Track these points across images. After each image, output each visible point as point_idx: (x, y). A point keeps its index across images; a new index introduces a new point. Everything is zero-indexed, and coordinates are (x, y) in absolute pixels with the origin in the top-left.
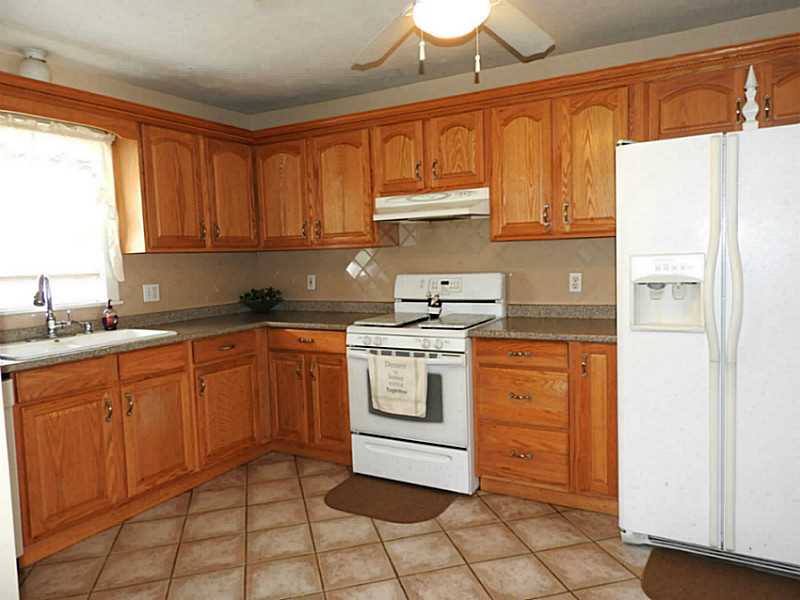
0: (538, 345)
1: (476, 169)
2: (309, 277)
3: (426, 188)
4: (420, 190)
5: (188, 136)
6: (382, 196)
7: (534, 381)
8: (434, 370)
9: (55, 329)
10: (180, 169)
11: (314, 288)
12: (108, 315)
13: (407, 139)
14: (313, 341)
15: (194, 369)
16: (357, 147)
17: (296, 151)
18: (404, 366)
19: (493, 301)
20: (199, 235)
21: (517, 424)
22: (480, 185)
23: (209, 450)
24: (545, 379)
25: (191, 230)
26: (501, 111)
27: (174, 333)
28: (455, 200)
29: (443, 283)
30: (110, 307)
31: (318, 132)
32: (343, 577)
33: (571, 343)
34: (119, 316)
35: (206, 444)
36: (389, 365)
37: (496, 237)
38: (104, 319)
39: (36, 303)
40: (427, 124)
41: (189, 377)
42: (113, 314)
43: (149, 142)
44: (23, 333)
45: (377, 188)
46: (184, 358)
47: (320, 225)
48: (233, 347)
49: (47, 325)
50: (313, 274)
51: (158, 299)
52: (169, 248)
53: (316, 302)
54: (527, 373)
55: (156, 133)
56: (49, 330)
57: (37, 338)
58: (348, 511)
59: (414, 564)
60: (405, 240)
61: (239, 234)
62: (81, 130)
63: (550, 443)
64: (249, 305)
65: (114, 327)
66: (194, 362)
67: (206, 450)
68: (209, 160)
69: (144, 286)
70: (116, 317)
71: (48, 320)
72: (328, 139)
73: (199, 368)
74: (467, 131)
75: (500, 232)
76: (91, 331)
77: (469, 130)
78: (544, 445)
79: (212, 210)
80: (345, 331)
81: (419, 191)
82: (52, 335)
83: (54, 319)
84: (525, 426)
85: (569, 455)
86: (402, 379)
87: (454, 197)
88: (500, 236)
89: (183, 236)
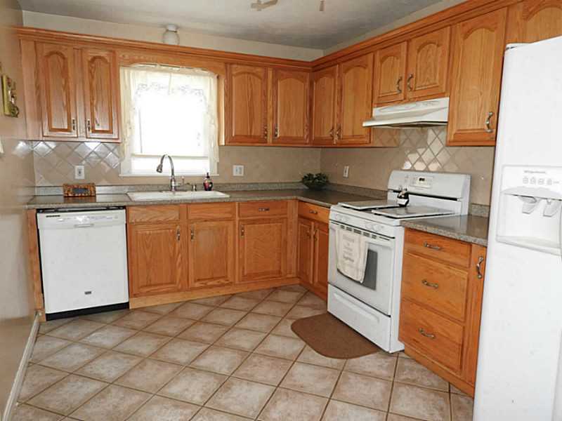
0: (446, 241)
1: (439, 81)
2: (345, 167)
3: (405, 99)
4: (402, 101)
5: (259, 70)
6: (377, 107)
7: (442, 273)
8: (373, 248)
9: (175, 187)
10: (252, 91)
11: (347, 176)
12: (206, 182)
13: (395, 58)
14: (317, 213)
15: (239, 221)
16: (365, 68)
17: (332, 74)
18: (353, 241)
19: (455, 199)
20: (263, 135)
21: (427, 307)
22: (442, 95)
23: (246, 273)
24: (449, 273)
25: (257, 131)
26: (463, 25)
27: (228, 196)
28: (422, 109)
29: (421, 179)
30: (208, 177)
31: (344, 59)
32: (249, 373)
33: (474, 245)
34: (213, 183)
35: (243, 269)
36: (345, 237)
37: (450, 142)
38: (204, 184)
39: (157, 170)
40: (410, 44)
41: (235, 225)
42: (209, 181)
43: (232, 75)
44: (160, 187)
45: (375, 101)
46: (232, 213)
47: (340, 129)
48: (267, 210)
49: (171, 184)
50: (347, 165)
51: (242, 175)
52: (241, 142)
53: (347, 186)
54: (437, 264)
55: (236, 69)
56: (172, 186)
57: (166, 190)
58: (298, 335)
59: (297, 383)
60: (404, 142)
61: (295, 135)
62: (198, 70)
63: (447, 330)
64: (306, 184)
65: (210, 189)
66: (239, 216)
67: (243, 272)
68: (275, 84)
69: (235, 166)
70: (211, 183)
71: (171, 181)
72: (349, 63)
73: (243, 221)
74: (436, 47)
75: (452, 138)
76: (196, 190)
77: (438, 46)
78: (444, 331)
79: (274, 117)
80: (329, 208)
81: (400, 102)
82: (173, 190)
83: (175, 181)
84: (433, 310)
85: (463, 346)
86: (351, 250)
87: (421, 107)
88: (454, 141)
89: (251, 136)
